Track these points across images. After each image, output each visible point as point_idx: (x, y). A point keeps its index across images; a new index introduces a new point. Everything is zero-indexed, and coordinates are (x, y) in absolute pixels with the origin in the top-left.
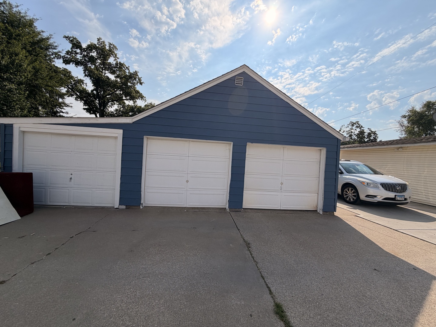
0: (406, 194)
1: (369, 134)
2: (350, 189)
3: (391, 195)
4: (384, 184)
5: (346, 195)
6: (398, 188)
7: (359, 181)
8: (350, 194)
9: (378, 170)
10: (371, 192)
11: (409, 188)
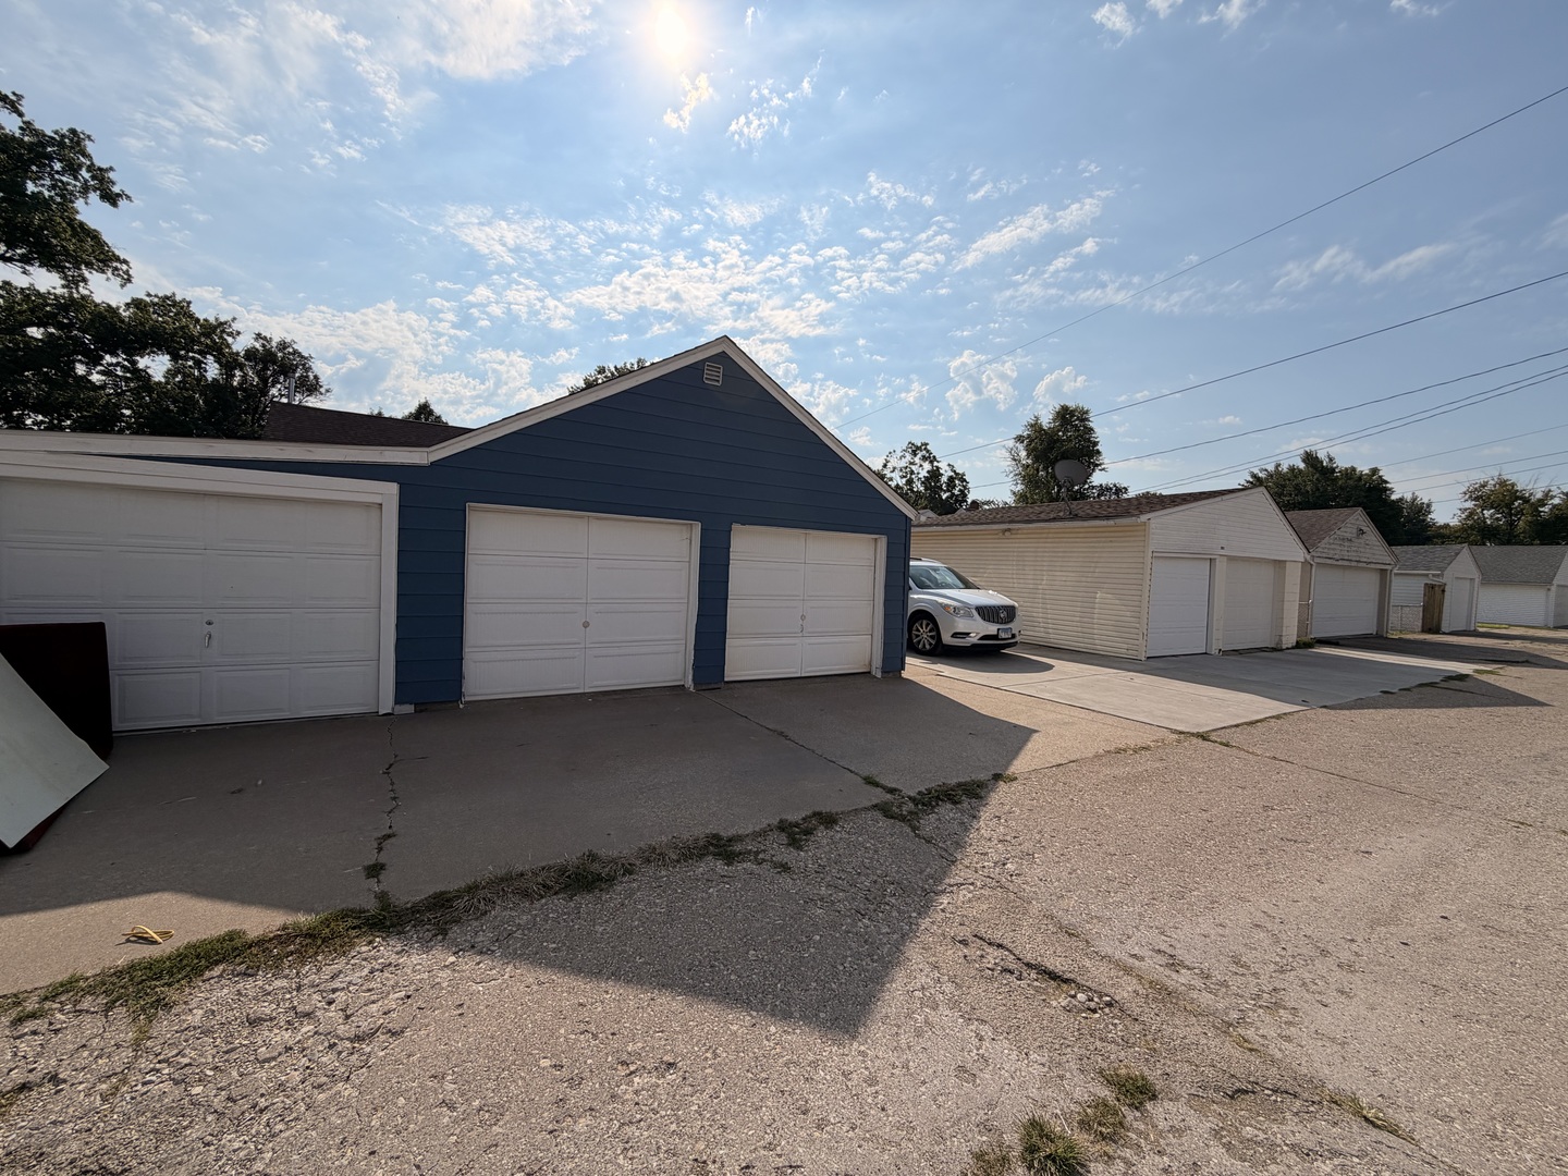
0: (1014, 626)
1: (951, 479)
2: (925, 622)
3: (992, 629)
4: (981, 607)
5: (917, 636)
6: (1002, 615)
7: (941, 604)
8: (924, 633)
9: (971, 579)
10: (962, 625)
11: (1019, 613)
